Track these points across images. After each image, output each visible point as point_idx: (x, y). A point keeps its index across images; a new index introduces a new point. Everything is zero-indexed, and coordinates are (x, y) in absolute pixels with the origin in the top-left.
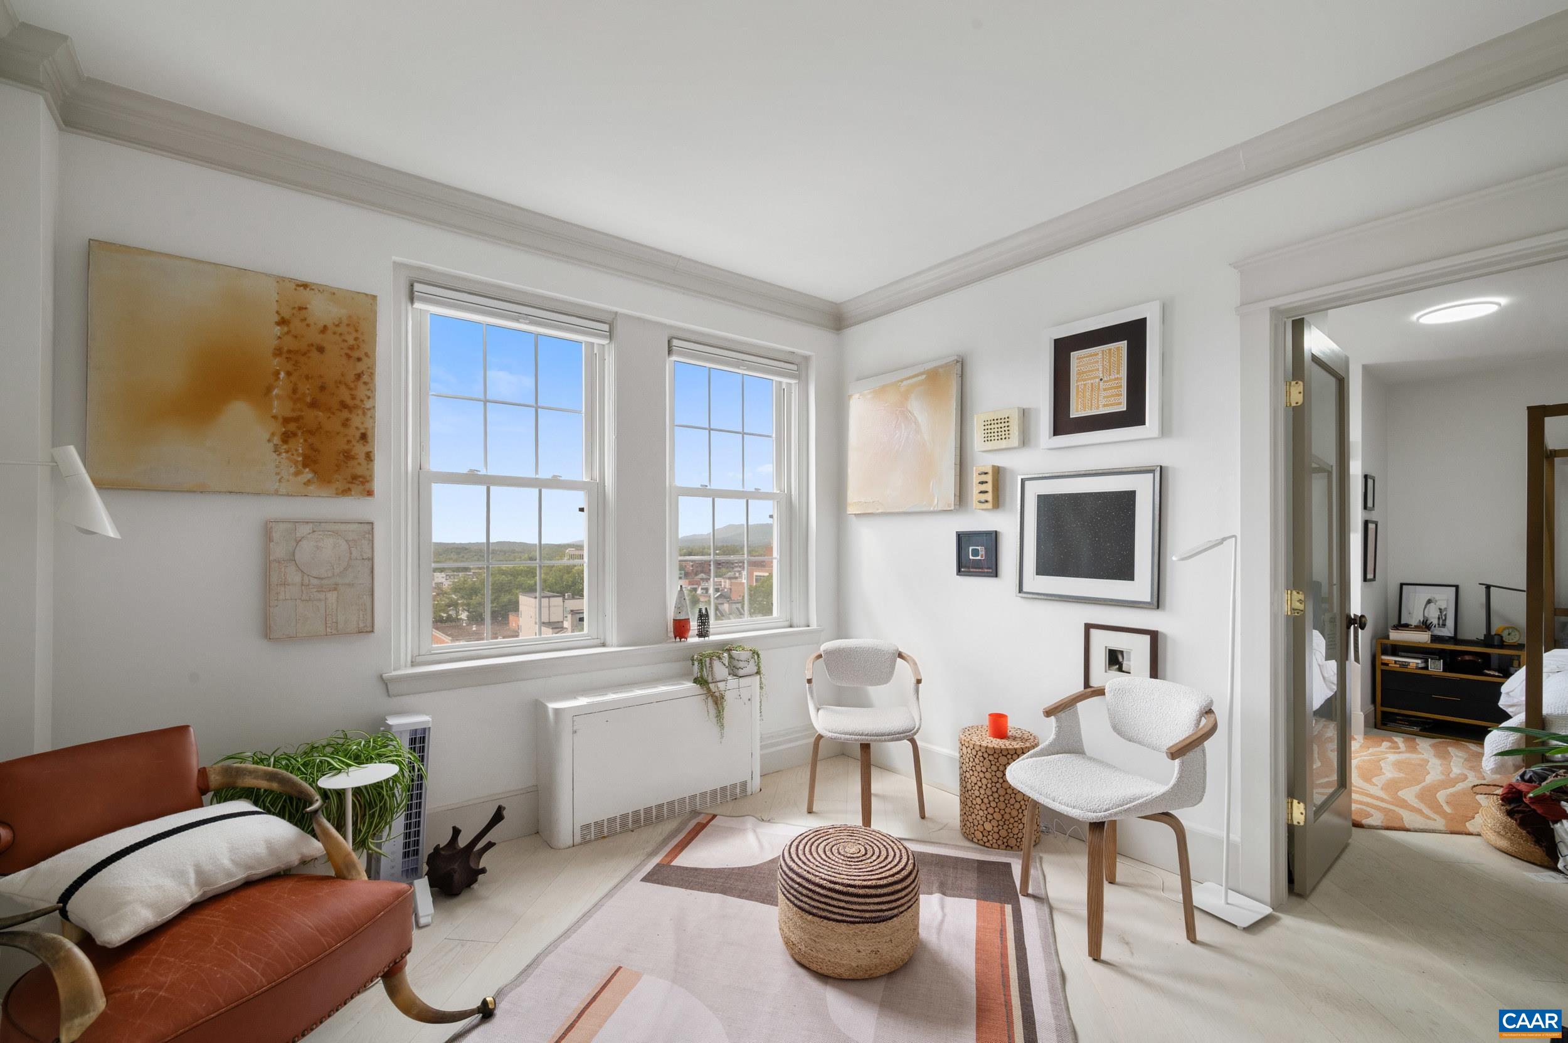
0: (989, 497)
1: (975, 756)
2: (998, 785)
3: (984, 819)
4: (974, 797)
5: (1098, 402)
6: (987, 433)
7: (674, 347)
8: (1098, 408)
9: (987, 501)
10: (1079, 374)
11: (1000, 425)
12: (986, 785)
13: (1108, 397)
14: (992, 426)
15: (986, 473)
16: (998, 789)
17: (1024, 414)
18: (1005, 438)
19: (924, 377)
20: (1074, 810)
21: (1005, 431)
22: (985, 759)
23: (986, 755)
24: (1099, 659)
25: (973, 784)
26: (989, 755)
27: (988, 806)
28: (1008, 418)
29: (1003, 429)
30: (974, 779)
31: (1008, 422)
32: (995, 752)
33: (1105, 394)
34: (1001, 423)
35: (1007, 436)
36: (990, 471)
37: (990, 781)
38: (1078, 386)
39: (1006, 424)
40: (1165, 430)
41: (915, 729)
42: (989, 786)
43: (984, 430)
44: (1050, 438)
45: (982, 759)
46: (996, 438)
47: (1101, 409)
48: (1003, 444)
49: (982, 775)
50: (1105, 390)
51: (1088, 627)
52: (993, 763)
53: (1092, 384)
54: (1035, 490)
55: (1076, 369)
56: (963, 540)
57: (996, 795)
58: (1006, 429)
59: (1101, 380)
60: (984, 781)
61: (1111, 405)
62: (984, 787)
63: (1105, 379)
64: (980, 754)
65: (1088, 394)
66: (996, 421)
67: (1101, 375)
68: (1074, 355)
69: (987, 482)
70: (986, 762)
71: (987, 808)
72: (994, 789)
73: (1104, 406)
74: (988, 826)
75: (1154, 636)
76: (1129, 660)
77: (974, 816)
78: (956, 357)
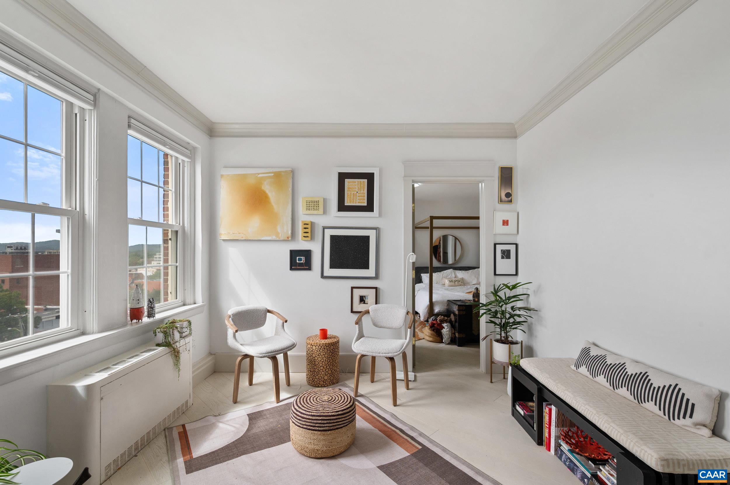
0: (309, 235)
1: (320, 349)
2: (330, 358)
3: (324, 375)
4: (319, 367)
5: (356, 200)
6: (308, 206)
7: (132, 124)
8: (356, 203)
9: (308, 237)
10: (349, 188)
11: (314, 204)
12: (325, 360)
13: (360, 199)
14: (310, 204)
15: (307, 224)
16: (330, 360)
17: (325, 200)
18: (317, 210)
19: (272, 175)
20: (389, 354)
21: (317, 207)
22: (325, 349)
23: (325, 347)
24: (356, 299)
25: (319, 362)
26: (327, 346)
27: (326, 368)
28: (318, 201)
29: (316, 206)
30: (320, 359)
31: (318, 203)
32: (329, 345)
33: (358, 198)
34: (315, 203)
35: (318, 209)
36: (310, 224)
37: (327, 358)
38: (348, 193)
39: (317, 204)
40: (380, 215)
41: (295, 344)
42: (327, 360)
43: (306, 205)
44: (337, 212)
45: (323, 349)
46: (312, 209)
47: (357, 203)
48: (316, 212)
49: (323, 356)
50: (359, 196)
51: (352, 288)
52: (328, 349)
53: (354, 193)
54: (329, 233)
55: (347, 186)
56: (294, 254)
57: (329, 363)
58: (317, 206)
59: (357, 192)
60: (324, 359)
61: (361, 202)
62: (324, 361)
63: (359, 192)
64: (323, 347)
65: (352, 197)
66: (313, 202)
67: (357, 191)
68: (347, 181)
69: (308, 228)
70: (326, 350)
71: (326, 370)
72: (329, 361)
73: (358, 202)
74: (326, 378)
75: (376, 288)
76: (367, 299)
77: (319, 375)
78: (291, 169)
